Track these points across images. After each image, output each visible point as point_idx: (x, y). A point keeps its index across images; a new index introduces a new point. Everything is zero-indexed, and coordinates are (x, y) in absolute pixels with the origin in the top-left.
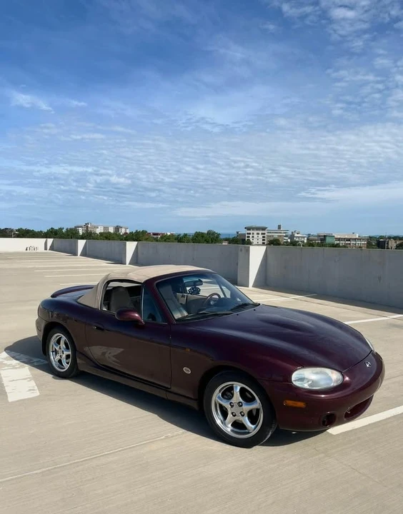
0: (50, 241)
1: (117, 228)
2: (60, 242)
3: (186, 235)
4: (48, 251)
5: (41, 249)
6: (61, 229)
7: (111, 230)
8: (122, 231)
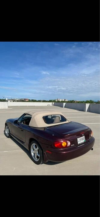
0: (53, 103)
1: (65, 100)
2: (56, 103)
3: (83, 101)
4: (53, 106)
5: (51, 105)
6: (52, 100)
7: (63, 100)
8: (66, 100)
